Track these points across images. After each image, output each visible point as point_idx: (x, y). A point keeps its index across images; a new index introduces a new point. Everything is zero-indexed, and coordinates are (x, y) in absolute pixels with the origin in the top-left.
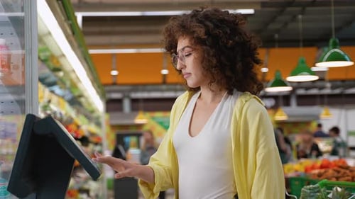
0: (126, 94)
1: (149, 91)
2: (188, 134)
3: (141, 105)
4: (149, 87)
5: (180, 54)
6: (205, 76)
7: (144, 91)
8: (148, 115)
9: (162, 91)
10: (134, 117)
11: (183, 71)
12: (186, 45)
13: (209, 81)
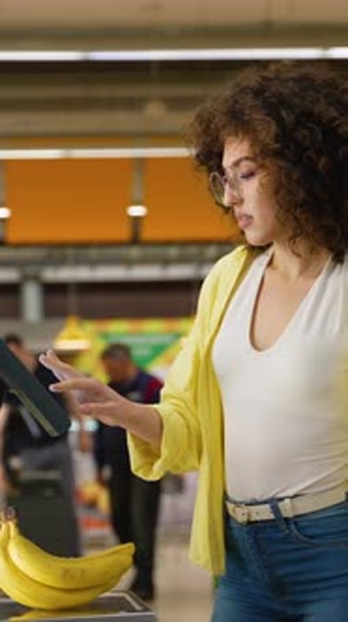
0: (30, 270)
1: (93, 263)
2: (249, 346)
3: (73, 299)
4: (94, 253)
5: (230, 173)
6: (281, 222)
7: (79, 262)
8: (90, 327)
9: (129, 263)
10: (55, 334)
11: (237, 210)
12: (245, 154)
13: (290, 233)
